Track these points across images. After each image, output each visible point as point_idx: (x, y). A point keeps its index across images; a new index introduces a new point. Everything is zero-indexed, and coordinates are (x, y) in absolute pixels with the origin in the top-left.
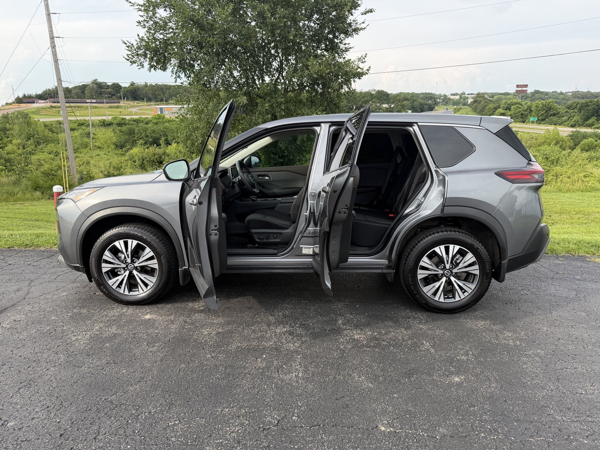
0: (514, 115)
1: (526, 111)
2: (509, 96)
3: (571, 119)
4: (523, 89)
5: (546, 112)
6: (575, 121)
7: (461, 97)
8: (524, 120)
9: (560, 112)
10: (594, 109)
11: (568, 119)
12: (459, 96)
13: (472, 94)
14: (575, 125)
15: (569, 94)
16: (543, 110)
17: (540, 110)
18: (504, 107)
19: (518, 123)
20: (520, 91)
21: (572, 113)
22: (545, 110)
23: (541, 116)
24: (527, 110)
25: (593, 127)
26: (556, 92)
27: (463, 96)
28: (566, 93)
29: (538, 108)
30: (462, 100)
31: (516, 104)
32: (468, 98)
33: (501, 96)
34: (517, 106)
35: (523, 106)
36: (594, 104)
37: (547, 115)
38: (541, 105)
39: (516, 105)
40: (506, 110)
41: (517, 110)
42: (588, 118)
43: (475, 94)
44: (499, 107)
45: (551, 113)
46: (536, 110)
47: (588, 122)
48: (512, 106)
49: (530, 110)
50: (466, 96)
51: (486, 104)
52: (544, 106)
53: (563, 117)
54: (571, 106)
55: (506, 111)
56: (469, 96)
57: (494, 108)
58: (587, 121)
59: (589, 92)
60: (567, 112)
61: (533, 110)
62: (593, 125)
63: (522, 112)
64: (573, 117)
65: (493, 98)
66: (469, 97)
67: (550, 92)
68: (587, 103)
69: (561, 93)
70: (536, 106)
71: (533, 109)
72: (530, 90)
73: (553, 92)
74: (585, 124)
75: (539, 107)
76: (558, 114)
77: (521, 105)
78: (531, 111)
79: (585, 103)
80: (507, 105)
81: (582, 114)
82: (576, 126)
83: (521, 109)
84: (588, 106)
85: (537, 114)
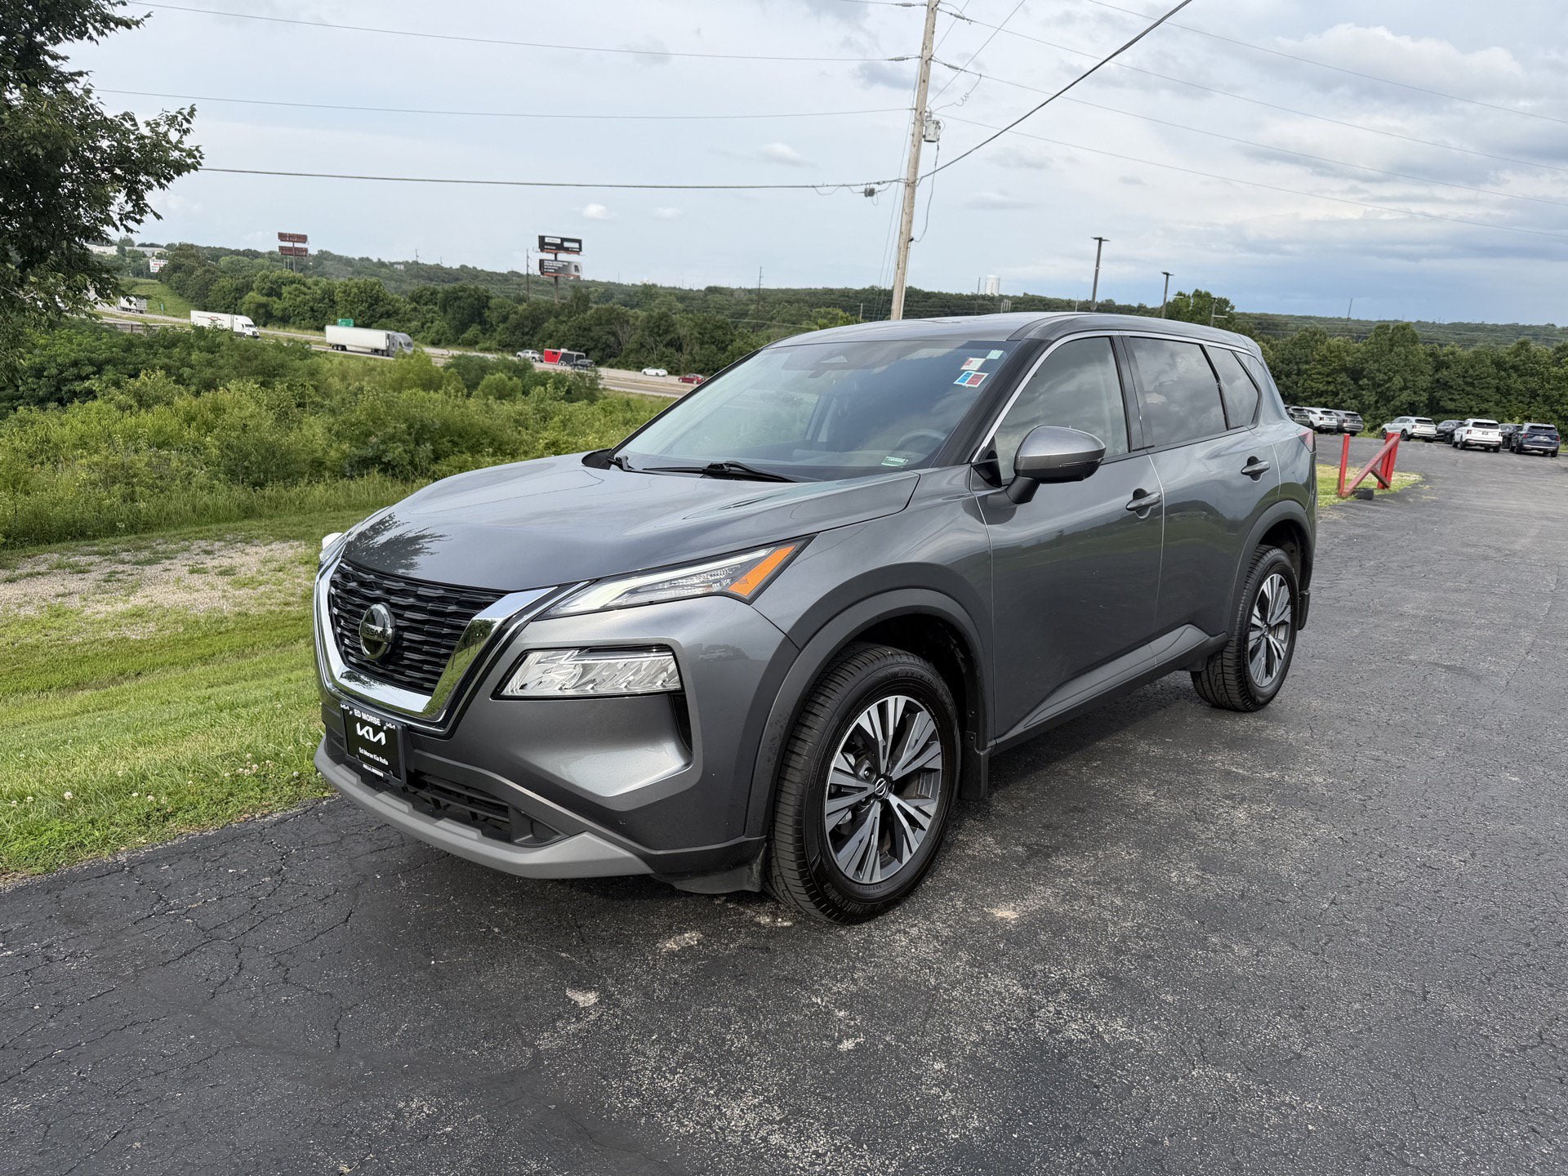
0: (294, 311)
1: (322, 300)
2: (259, 261)
3: (429, 327)
4: (297, 245)
5: (369, 308)
6: (437, 332)
7: (121, 250)
8: (321, 325)
9: (399, 309)
10: (472, 306)
11: (422, 327)
12: (115, 248)
13: (152, 245)
14: (440, 340)
15: (398, 267)
16: (362, 302)
17: (354, 302)
18: (263, 288)
19: (309, 332)
20: (290, 249)
21: (428, 311)
22: (367, 302)
23: (360, 315)
24: (324, 298)
25: (477, 347)
26: (368, 259)
27: (127, 248)
28: (392, 264)
29: (349, 295)
30: (128, 260)
31: (292, 282)
32: (145, 256)
33: (240, 258)
34: (296, 289)
35: (309, 288)
36: (470, 296)
37: (372, 316)
38: (355, 290)
39: (294, 286)
40: (269, 295)
41: (299, 299)
42: (462, 327)
43: (162, 247)
44: (248, 287)
45: (380, 310)
46: (346, 300)
47: (466, 335)
48: (283, 287)
49: (330, 301)
50: (136, 248)
51: (208, 276)
52: (361, 292)
53: (409, 320)
54: (421, 297)
55: (270, 299)
56: (148, 251)
57: (237, 289)
58: (463, 333)
59: (438, 267)
60: (415, 309)
61: (339, 299)
62: (477, 343)
63: (311, 304)
64: (432, 322)
65: (217, 261)
66: (148, 254)
67: (354, 259)
68: (455, 291)
69: (381, 264)
70: (345, 292)
71: (337, 298)
72: (313, 249)
73: (362, 259)
74: (460, 341)
75: (352, 295)
76: (396, 312)
77: (304, 285)
78: (333, 302)
79: (453, 293)
80: (269, 284)
81: (450, 316)
82: (443, 344)
83: (307, 297)
84: (459, 298)
85: (351, 313)
